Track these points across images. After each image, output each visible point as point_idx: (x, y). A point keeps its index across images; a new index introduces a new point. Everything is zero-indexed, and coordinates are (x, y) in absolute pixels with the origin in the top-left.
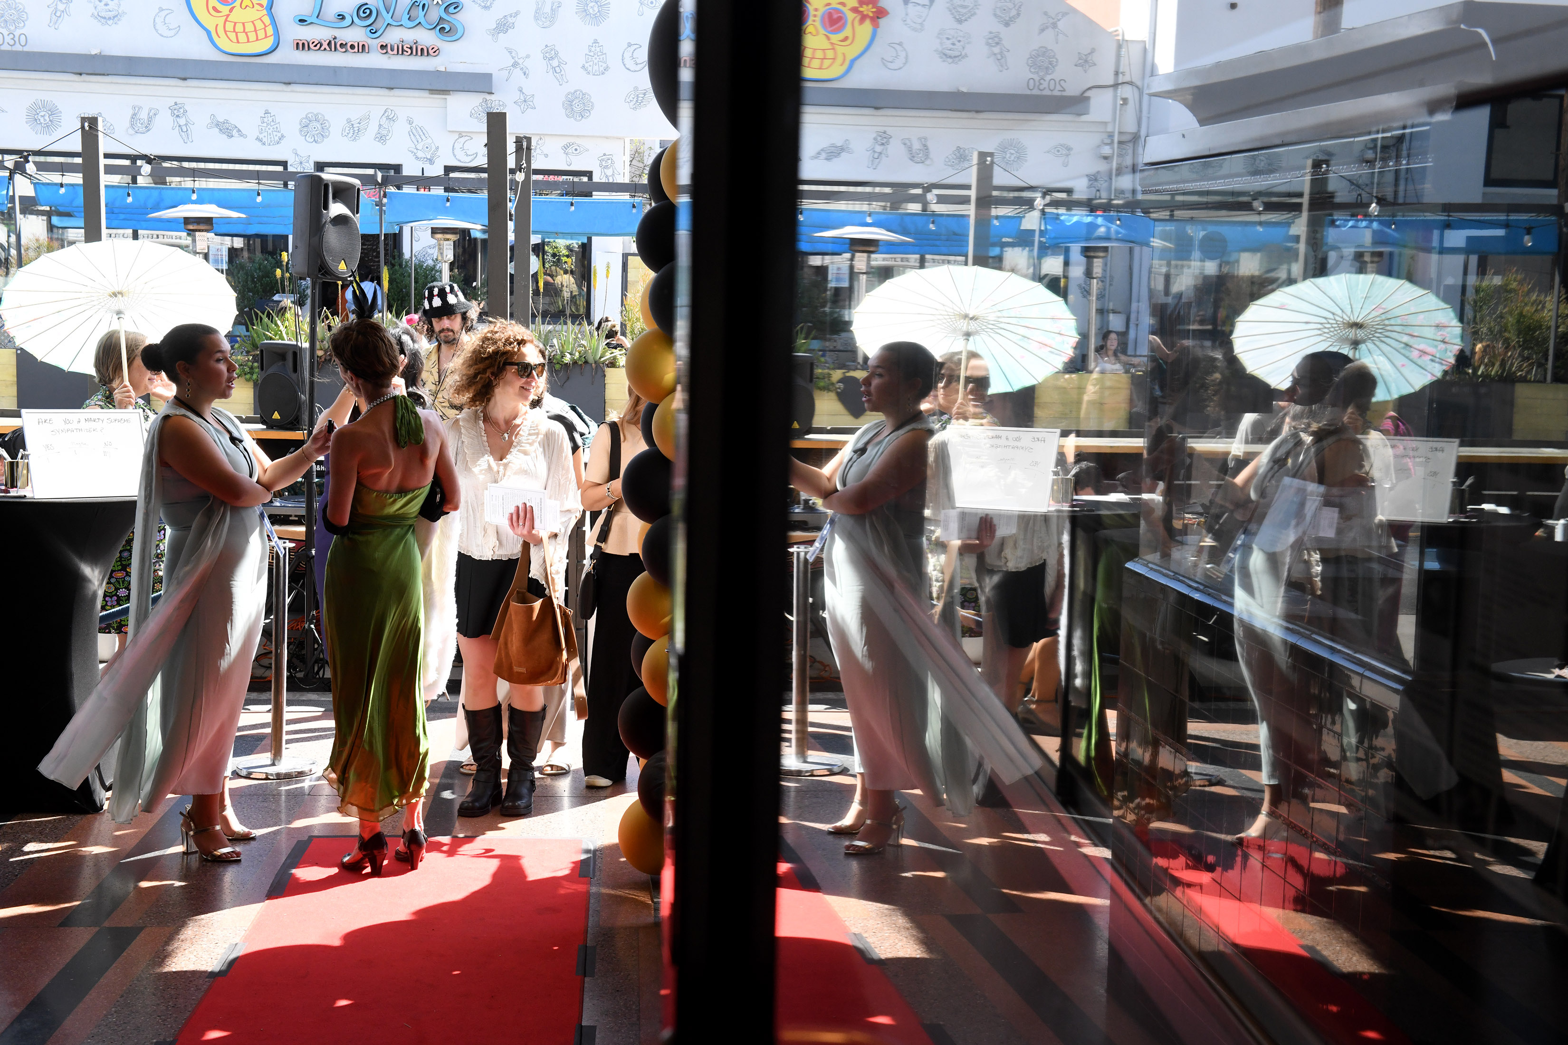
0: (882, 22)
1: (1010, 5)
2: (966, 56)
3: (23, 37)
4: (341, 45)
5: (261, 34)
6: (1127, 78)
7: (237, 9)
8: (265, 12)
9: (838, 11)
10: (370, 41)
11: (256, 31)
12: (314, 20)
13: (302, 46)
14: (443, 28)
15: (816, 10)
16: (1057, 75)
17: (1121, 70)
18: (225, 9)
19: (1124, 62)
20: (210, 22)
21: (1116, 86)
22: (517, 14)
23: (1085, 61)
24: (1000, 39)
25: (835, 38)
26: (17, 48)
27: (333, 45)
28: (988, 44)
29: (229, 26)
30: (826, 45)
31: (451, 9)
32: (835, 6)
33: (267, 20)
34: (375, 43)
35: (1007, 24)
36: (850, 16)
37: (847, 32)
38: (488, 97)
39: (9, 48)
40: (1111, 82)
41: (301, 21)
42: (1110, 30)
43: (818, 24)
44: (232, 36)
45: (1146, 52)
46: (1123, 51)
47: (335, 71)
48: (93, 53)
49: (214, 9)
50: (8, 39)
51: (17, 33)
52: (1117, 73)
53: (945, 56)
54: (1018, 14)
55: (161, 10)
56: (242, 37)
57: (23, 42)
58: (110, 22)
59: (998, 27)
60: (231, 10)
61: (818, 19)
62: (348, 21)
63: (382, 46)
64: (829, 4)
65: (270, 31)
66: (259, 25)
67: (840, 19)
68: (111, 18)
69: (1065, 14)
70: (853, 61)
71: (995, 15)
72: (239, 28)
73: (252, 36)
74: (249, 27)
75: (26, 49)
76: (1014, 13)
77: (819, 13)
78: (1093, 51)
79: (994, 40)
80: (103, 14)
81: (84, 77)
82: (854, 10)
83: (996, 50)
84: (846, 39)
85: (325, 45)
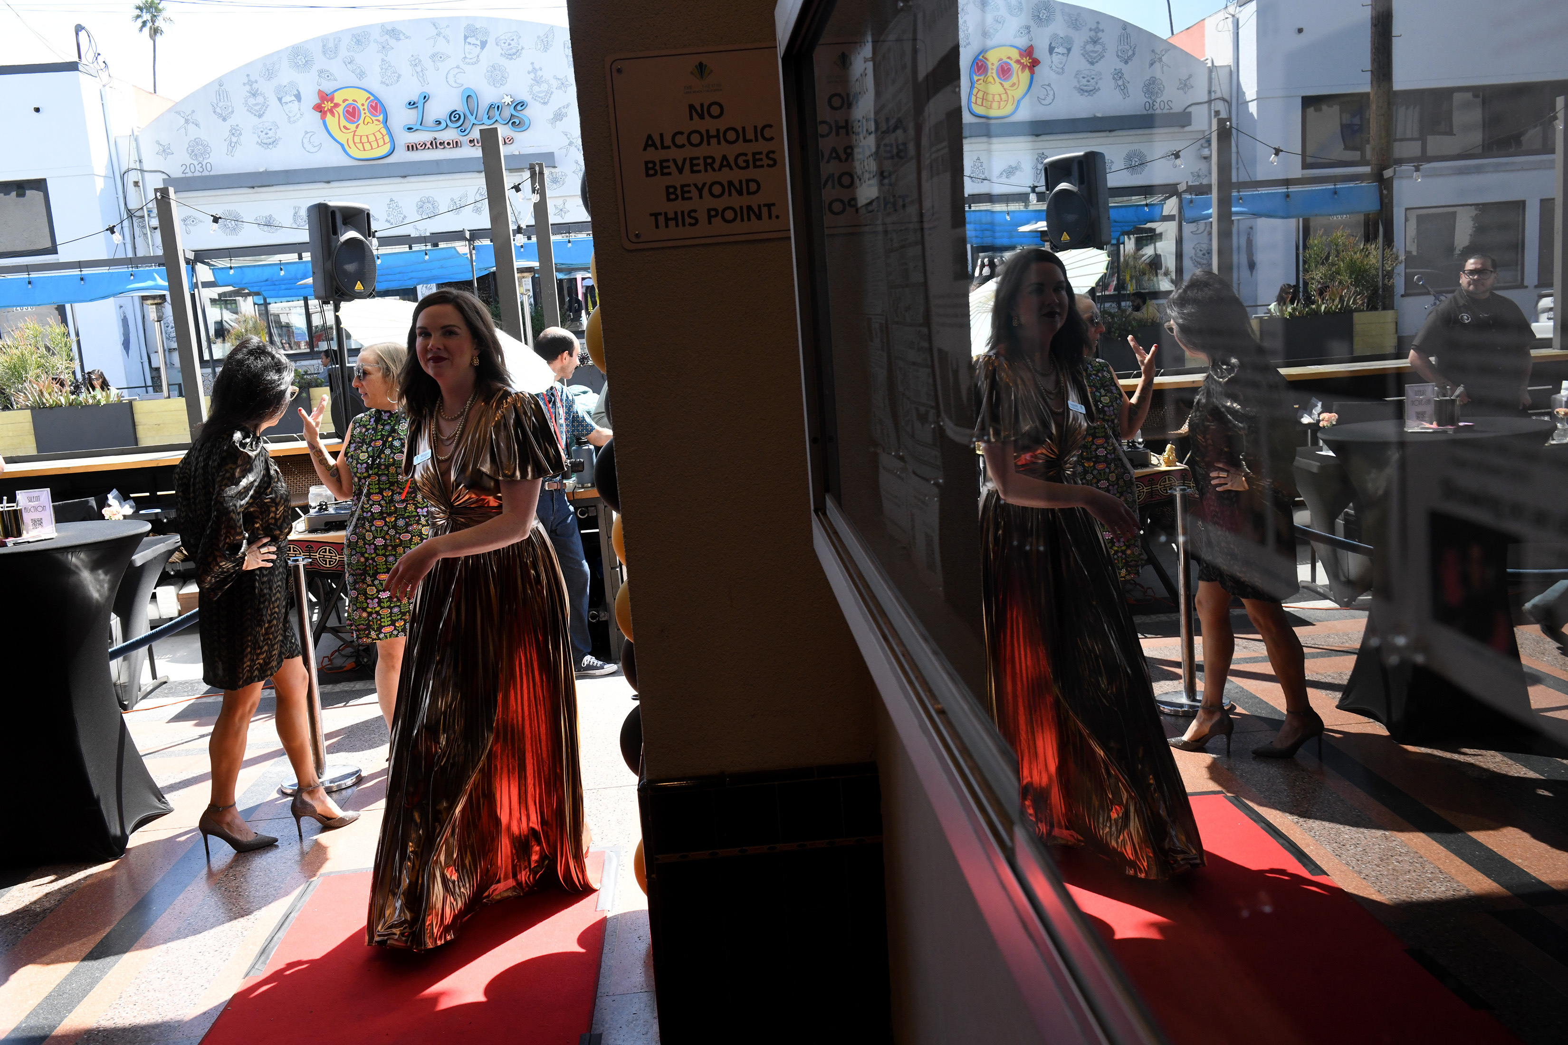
0: (1036, 69)
1: (1127, 47)
2: (1099, 89)
3: (208, 165)
4: (440, 143)
5: (381, 142)
6: (1219, 95)
7: (361, 126)
8: (382, 125)
9: (1006, 63)
10: (461, 138)
11: (376, 140)
12: (419, 127)
13: (411, 148)
14: (514, 122)
15: (993, 64)
16: (1165, 97)
17: (1213, 89)
18: (352, 127)
19: (1215, 82)
20: (342, 137)
21: (1210, 102)
22: (568, 105)
23: (1185, 85)
24: (1123, 74)
25: (1007, 84)
26: (206, 173)
27: (434, 144)
28: (1114, 78)
29: (357, 139)
30: (1001, 90)
31: (519, 108)
32: (1005, 59)
33: (384, 131)
34: (465, 140)
35: (1126, 62)
36: (1015, 66)
37: (1014, 79)
38: (553, 170)
39: (200, 174)
40: (1206, 99)
41: (409, 129)
42: (1202, 59)
43: (995, 75)
44: (360, 146)
45: (1233, 73)
46: (1214, 75)
47: (437, 162)
48: (261, 170)
49: (345, 127)
50: (198, 168)
51: (204, 163)
52: (1210, 92)
53: (1082, 91)
54: (1134, 54)
55: (306, 133)
56: (367, 146)
57: (209, 168)
58: (270, 146)
59: (1120, 65)
60: (357, 127)
61: (994, 71)
62: (443, 125)
63: (471, 141)
64: (1001, 60)
65: (387, 139)
66: (379, 136)
67: (1009, 70)
68: (270, 144)
69: (1167, 51)
70: (1019, 102)
71: (1118, 56)
72: (364, 139)
73: (374, 145)
74: (372, 138)
75: (212, 173)
76: (1130, 53)
77: (995, 67)
78: (1190, 76)
79: (1118, 75)
80: (265, 141)
81: (256, 189)
82: (1018, 62)
83: (1120, 83)
84: (1014, 85)
85: (428, 145)
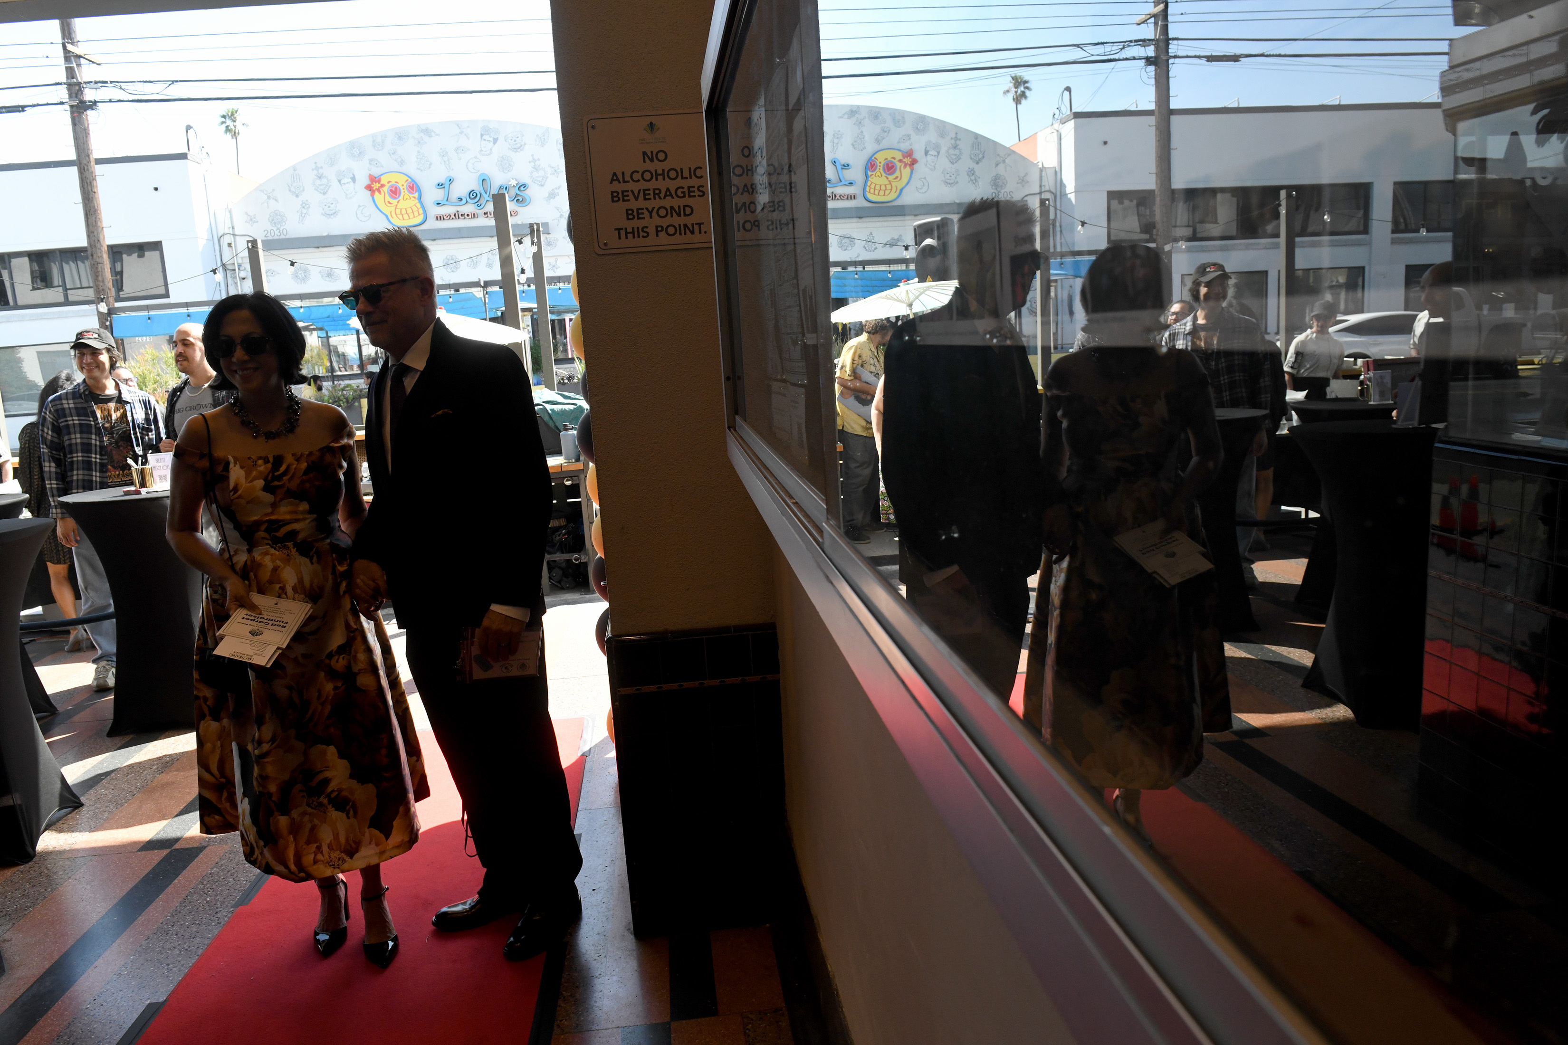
0: (915, 167)
1: (978, 152)
2: (957, 182)
3: (285, 231)
4: (462, 215)
5: (416, 214)
6: (1047, 188)
7: (401, 201)
8: (417, 201)
9: (891, 162)
10: (478, 211)
11: (413, 212)
12: (446, 203)
13: (439, 218)
14: (518, 200)
15: (880, 163)
16: (1008, 188)
17: (1043, 184)
18: (394, 202)
19: (1044, 179)
20: (387, 210)
21: (1040, 193)
22: (559, 187)
23: (1023, 181)
24: (975, 172)
25: (891, 178)
26: (282, 237)
27: (457, 216)
28: (968, 175)
29: (398, 211)
30: (887, 182)
31: (522, 188)
32: (889, 159)
33: (419, 205)
34: (481, 212)
35: (977, 163)
36: (898, 164)
37: (897, 174)
38: (548, 236)
39: (278, 238)
40: (1038, 191)
41: (438, 204)
42: (1035, 162)
43: (881, 170)
44: (400, 217)
45: (1057, 173)
46: (1044, 173)
47: (459, 229)
48: (325, 234)
49: (389, 203)
50: (277, 232)
51: (281, 229)
52: (1041, 186)
53: (947, 183)
54: (983, 157)
55: (359, 206)
56: (406, 217)
57: (285, 233)
58: (332, 217)
59: (973, 165)
60: (398, 202)
61: (881, 168)
62: (464, 201)
63: (485, 213)
64: (886, 159)
65: (421, 211)
66: (415, 209)
67: (893, 167)
68: (331, 214)
69: (1009, 155)
70: (901, 190)
71: (971, 158)
72: (404, 212)
73: (411, 215)
74: (409, 211)
75: (287, 237)
76: (981, 156)
77: (882, 165)
78: (1026, 174)
79: (971, 172)
80: (327, 213)
81: (321, 249)
82: (900, 161)
83: (973, 178)
84: (897, 178)
85: (453, 216)
